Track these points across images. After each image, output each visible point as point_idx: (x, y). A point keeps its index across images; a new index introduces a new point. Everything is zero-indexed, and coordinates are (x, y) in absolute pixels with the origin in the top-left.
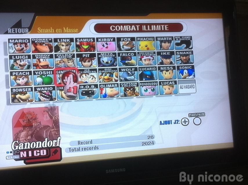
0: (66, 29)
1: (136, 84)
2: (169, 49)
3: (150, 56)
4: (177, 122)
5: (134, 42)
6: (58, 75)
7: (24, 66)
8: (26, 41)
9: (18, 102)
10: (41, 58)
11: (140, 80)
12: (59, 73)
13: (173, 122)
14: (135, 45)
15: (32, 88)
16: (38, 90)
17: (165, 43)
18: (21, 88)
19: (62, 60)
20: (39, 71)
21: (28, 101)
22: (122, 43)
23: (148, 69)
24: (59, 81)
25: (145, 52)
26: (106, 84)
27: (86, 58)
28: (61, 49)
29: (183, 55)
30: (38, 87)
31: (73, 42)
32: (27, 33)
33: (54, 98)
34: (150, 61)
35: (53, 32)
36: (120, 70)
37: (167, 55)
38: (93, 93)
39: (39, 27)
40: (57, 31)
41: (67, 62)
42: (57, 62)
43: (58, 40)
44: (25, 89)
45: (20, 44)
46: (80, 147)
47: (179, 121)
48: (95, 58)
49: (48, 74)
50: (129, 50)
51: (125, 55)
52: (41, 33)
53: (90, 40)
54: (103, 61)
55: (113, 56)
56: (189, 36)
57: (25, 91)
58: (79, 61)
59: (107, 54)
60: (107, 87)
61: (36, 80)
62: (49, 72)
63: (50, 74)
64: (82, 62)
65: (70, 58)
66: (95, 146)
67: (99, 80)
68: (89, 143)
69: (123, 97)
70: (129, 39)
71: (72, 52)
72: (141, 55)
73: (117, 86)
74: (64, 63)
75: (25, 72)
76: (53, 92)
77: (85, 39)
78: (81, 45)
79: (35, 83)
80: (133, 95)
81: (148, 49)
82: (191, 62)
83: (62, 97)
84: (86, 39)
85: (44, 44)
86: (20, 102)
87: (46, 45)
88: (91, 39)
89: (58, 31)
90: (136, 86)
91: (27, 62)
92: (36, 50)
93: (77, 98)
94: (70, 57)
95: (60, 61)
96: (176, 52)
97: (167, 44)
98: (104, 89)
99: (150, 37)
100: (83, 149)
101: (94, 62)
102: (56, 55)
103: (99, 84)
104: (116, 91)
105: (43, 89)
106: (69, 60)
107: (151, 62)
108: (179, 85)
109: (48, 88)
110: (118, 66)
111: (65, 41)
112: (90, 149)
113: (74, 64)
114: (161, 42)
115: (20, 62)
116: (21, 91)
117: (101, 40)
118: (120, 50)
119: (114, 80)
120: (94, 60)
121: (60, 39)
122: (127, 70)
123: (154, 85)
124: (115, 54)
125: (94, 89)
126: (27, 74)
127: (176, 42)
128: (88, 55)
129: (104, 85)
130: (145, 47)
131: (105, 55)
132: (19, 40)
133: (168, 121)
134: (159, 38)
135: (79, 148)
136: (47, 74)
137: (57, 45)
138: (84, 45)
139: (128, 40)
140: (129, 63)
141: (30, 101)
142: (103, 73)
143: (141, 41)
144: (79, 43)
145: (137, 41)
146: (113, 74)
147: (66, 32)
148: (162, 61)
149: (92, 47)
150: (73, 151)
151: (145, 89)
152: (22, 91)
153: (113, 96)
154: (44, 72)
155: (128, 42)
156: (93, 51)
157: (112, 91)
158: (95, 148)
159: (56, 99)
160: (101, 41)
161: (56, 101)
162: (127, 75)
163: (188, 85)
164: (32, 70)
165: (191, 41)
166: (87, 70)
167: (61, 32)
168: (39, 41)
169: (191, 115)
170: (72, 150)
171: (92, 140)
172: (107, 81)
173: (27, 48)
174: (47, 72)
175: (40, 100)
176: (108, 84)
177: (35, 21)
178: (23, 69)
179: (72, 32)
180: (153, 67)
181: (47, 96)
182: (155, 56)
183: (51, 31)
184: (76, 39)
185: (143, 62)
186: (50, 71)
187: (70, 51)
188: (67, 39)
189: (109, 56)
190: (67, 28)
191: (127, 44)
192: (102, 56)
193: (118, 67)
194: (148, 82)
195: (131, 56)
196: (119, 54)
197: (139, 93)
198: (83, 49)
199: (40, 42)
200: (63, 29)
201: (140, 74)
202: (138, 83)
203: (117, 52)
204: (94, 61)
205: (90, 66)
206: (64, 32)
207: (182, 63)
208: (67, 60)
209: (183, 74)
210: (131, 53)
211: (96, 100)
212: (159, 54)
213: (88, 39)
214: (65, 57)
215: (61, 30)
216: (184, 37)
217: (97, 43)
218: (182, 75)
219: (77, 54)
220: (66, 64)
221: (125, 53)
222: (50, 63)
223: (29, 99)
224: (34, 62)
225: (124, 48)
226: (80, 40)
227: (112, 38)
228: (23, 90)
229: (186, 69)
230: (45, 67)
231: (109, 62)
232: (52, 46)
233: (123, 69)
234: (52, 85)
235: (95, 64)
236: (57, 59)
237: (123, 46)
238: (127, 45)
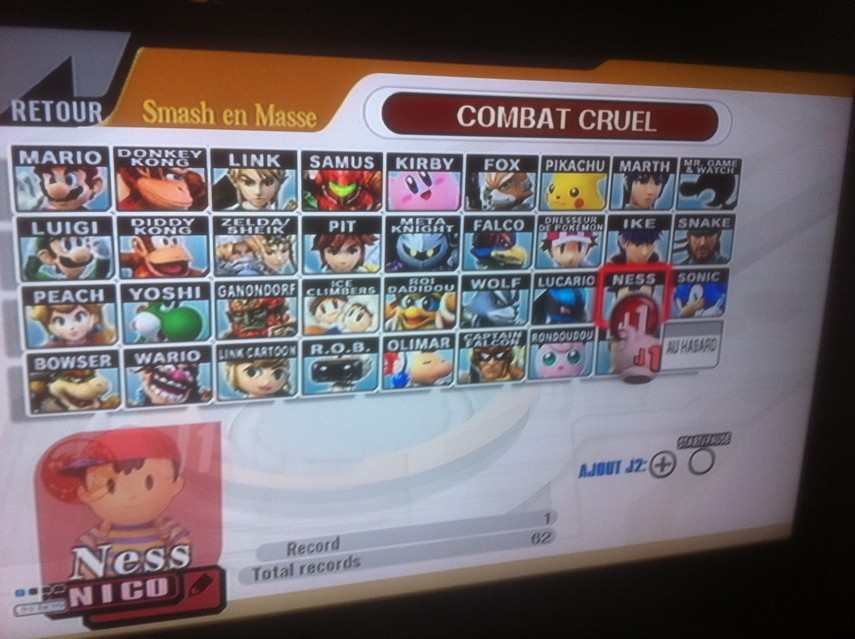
0: (265, 112)
1: (520, 335)
2: (655, 207)
3: (583, 233)
4: (635, 466)
5: (531, 176)
6: (226, 302)
7: (82, 263)
8: (93, 158)
9: (59, 408)
10: (155, 231)
11: (534, 322)
12: (230, 294)
13: (625, 465)
14: (533, 189)
15: (114, 355)
16: (140, 361)
17: (644, 181)
18: (71, 355)
19: (243, 243)
20: (145, 286)
21: (97, 404)
22: (484, 180)
23: (566, 283)
24: (225, 327)
25: (565, 217)
26: (407, 339)
27: (342, 236)
28: (242, 196)
29: (699, 228)
30: (140, 352)
31: (293, 166)
32: (96, 122)
33: (205, 392)
34: (580, 249)
35: (212, 121)
36: (467, 286)
37: (644, 229)
38: (357, 371)
39: (151, 98)
40: (229, 119)
41: (263, 250)
42: (224, 251)
43: (232, 156)
44: (87, 360)
45: (66, 173)
46: (295, 566)
47: (646, 462)
48: (377, 236)
49: (185, 298)
50: (508, 207)
51: (493, 227)
52: (156, 125)
53: (364, 163)
54: (407, 250)
55: (446, 229)
56: (732, 160)
57: (88, 367)
58: (314, 249)
59: (426, 222)
60: (412, 347)
61: (134, 324)
62: (190, 289)
63: (194, 298)
64: (326, 251)
65: (278, 233)
66: (347, 558)
67: (385, 321)
68: (327, 549)
69: (466, 383)
70: (515, 165)
71: (285, 210)
72: (553, 226)
73: (448, 346)
74: (250, 254)
75: (85, 291)
76: (203, 367)
77: (342, 159)
78: (325, 181)
79: (127, 332)
80: (501, 375)
81: (579, 205)
82: (721, 258)
83: (238, 387)
84: (346, 159)
85: (171, 172)
86: (65, 409)
87: (177, 176)
88: (366, 160)
89: (234, 118)
90: (517, 342)
91: (96, 248)
92: (137, 200)
93: (296, 392)
94: (276, 230)
95: (234, 245)
96: (678, 217)
97: (651, 188)
98: (401, 354)
99: (591, 159)
100: (305, 570)
101: (372, 252)
102: (218, 221)
103: (381, 335)
104: (443, 361)
105: (162, 359)
106: (271, 241)
107: (584, 256)
108: (667, 341)
109: (183, 353)
110: (459, 268)
111: (261, 164)
112: (331, 567)
113: (291, 257)
114: (632, 177)
115: (65, 250)
116: (68, 369)
117: (408, 163)
118: (475, 204)
119: (439, 323)
120: (371, 244)
121: (238, 154)
122: (493, 284)
123: (578, 340)
124: (454, 221)
125: (364, 357)
126: (93, 299)
127: (682, 181)
128: (351, 224)
129: (402, 341)
130: (571, 198)
131: (415, 225)
132: (62, 153)
133: (608, 464)
134: (626, 163)
135: (292, 565)
136: (180, 296)
137: (225, 177)
138: (336, 182)
139: (511, 169)
140: (502, 256)
141: (108, 405)
142: (403, 295)
143: (558, 171)
144: (317, 172)
145: (543, 170)
146: (438, 301)
147: (265, 122)
148: (623, 251)
149: (368, 191)
150: (269, 576)
151: (548, 356)
152: (76, 368)
153: (432, 381)
154: (165, 290)
155: (510, 175)
156: (369, 207)
157: (429, 362)
158: (348, 564)
159: (210, 398)
160: (405, 167)
161: (212, 404)
162: (489, 301)
163: (696, 341)
164: (116, 281)
165: (736, 176)
166: (344, 284)
167: (245, 123)
168: (147, 162)
169: (684, 443)
170: (264, 573)
171: (338, 539)
172: (414, 326)
173: (96, 188)
174: (180, 289)
175: (147, 401)
176: (415, 337)
177: (131, 70)
178: (76, 278)
179: (290, 125)
180: (587, 274)
181: (179, 385)
182: (603, 230)
183: (200, 116)
184: (306, 155)
185: (552, 256)
186: (194, 285)
187: (277, 205)
188: (269, 156)
189: (430, 230)
190: (272, 107)
191: (505, 184)
192: (406, 228)
193: (459, 273)
194: (559, 331)
195: (514, 231)
196: (469, 221)
197: (524, 370)
198: (330, 198)
199: (152, 162)
200: (255, 108)
201: (536, 298)
202: (524, 333)
203: (462, 214)
204: (372, 247)
205: (357, 266)
206: (258, 123)
207: (689, 258)
208: (264, 241)
209: (687, 300)
210: (514, 218)
211: (368, 395)
212: (616, 223)
213: (353, 159)
214: (257, 230)
215: (244, 114)
216: (715, 160)
217: (390, 177)
218: (684, 304)
219: (305, 219)
220: (260, 260)
221: (492, 219)
222: (192, 253)
223: (104, 398)
224: (126, 247)
225: (490, 198)
226: (321, 162)
227: (448, 157)
228: (77, 363)
229: (700, 283)
230: (171, 270)
231: (430, 253)
232: (204, 181)
233: (479, 281)
234: (199, 340)
235: (374, 258)
236: (221, 237)
237: (489, 190)
238: (503, 187)
